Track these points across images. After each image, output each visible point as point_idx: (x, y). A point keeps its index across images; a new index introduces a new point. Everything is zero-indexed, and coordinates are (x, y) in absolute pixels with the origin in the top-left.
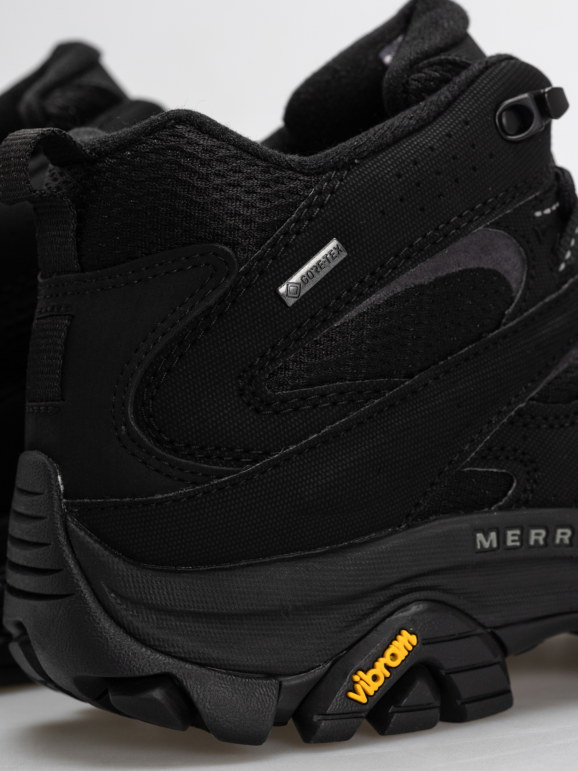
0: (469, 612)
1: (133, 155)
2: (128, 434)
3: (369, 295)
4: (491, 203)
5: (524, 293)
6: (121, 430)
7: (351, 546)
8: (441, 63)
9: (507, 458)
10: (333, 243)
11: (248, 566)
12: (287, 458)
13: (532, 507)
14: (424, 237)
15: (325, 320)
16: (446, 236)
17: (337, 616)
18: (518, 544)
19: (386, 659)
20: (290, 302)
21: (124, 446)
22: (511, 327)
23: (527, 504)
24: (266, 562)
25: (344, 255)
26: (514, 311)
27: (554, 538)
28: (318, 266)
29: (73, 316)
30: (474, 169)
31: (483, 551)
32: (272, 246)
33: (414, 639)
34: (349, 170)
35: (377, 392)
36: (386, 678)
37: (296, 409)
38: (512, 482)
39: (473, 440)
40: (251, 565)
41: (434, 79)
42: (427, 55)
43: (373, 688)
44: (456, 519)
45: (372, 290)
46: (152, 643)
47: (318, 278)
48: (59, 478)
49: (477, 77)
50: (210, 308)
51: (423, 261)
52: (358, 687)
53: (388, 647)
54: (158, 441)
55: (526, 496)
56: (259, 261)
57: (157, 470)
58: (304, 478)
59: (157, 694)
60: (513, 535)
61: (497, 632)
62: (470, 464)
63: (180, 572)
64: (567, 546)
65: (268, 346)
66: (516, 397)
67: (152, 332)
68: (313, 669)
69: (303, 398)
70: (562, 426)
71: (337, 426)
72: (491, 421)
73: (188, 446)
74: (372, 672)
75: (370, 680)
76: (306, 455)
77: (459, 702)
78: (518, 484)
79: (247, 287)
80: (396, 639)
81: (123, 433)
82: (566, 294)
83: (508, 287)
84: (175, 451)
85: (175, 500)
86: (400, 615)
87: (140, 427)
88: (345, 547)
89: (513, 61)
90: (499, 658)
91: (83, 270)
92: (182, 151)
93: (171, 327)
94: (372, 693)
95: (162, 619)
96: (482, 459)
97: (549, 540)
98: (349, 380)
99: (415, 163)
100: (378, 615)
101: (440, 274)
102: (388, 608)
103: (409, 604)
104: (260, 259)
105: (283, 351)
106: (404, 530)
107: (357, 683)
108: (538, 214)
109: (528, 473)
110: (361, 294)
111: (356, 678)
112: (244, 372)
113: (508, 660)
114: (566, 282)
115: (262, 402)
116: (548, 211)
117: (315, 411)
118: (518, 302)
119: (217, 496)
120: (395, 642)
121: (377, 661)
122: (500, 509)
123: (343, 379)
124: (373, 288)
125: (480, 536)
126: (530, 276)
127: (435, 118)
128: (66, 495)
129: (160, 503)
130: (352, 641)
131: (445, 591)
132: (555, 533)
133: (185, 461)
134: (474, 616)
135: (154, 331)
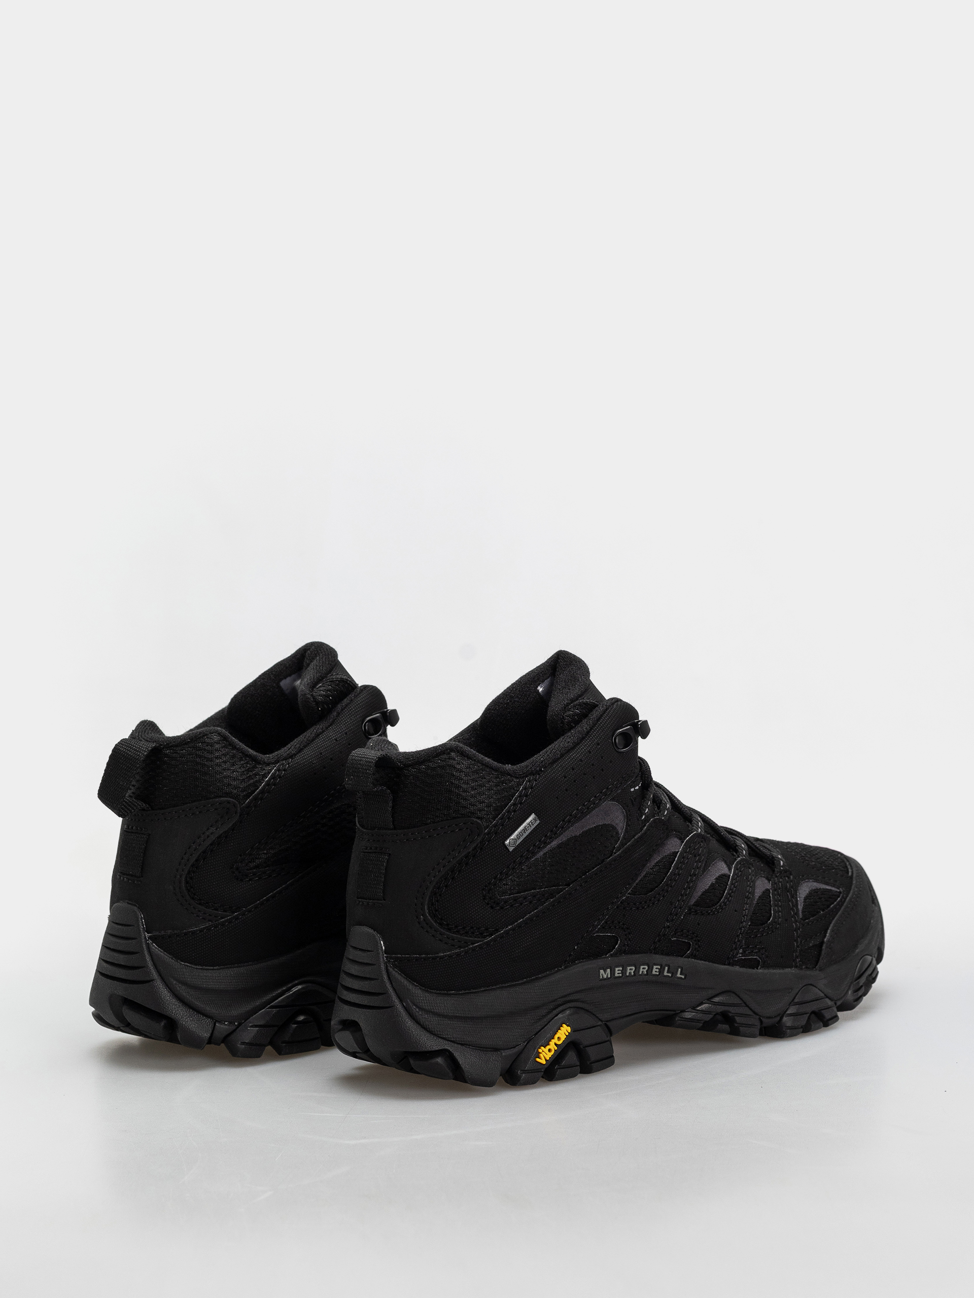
0: (595, 1013)
1: (426, 768)
2: (424, 920)
3: (549, 843)
4: (610, 788)
5: (624, 835)
6: (420, 918)
7: (537, 979)
8: (580, 705)
9: (615, 927)
10: (533, 816)
11: (485, 990)
12: (507, 932)
13: (628, 954)
14: (578, 809)
15: (527, 858)
16: (588, 808)
17: (529, 1017)
18: (621, 975)
19: (555, 1040)
20: (511, 849)
21: (422, 927)
22: (619, 855)
23: (625, 952)
24: (494, 988)
25: (538, 822)
26: (619, 845)
27: (639, 971)
28: (525, 830)
29: (390, 854)
30: (602, 770)
31: (604, 979)
32: (501, 818)
33: (569, 1029)
34: (539, 774)
35: (552, 895)
36: (555, 1050)
37: (512, 906)
38: (618, 941)
39: (599, 919)
40: (487, 990)
41: (577, 715)
42: (572, 701)
43: (549, 1056)
44: (590, 962)
45: (551, 840)
46: (436, 1033)
47: (525, 835)
48: (382, 942)
49: (601, 716)
50: (470, 852)
51: (577, 823)
52: (541, 1055)
53: (556, 1034)
54: (441, 924)
55: (625, 948)
56: (495, 827)
57: (440, 940)
58: (516, 943)
59: (439, 1060)
60: (618, 970)
61: (608, 1023)
62: (597, 932)
63: (450, 994)
64: (645, 975)
65: (498, 873)
66: (621, 893)
67: (437, 865)
68: (517, 1046)
69: (515, 900)
70: (643, 908)
71: (532, 914)
72: (608, 908)
73: (456, 927)
74: (548, 1047)
75: (547, 1052)
76: (517, 931)
77: (588, 1063)
78: (621, 941)
79: (488, 841)
80: (560, 1029)
81: (422, 920)
82: (645, 833)
83: (617, 833)
84: (449, 930)
85: (450, 956)
86: (560, 1016)
87: (431, 917)
88: (534, 980)
89: (619, 703)
90: (608, 1038)
91: (395, 829)
92: (455, 768)
93: (448, 863)
94: (548, 1059)
95: (441, 1020)
96: (603, 929)
97: (636, 972)
98: (538, 889)
99: (573, 769)
100: (550, 1016)
101: (585, 829)
102: (555, 1012)
103: (565, 1010)
104: (495, 826)
105: (506, 875)
106: (563, 969)
107: (540, 1053)
108: (632, 790)
109: (626, 935)
110: (546, 843)
111: (540, 1050)
112: (486, 886)
113: (612, 1038)
114: (645, 825)
115: (494, 902)
116: (637, 788)
117: (521, 906)
118: (622, 840)
119: (472, 954)
120: (559, 1031)
121: (550, 1041)
122: (611, 956)
123: (534, 889)
124: (552, 839)
125: (602, 971)
126: (628, 825)
127: (581, 741)
128: (386, 952)
129: (441, 958)
130: (537, 1030)
131: (583, 1002)
132: (640, 968)
133: (456, 935)
134: (597, 1015)
135: (438, 864)
